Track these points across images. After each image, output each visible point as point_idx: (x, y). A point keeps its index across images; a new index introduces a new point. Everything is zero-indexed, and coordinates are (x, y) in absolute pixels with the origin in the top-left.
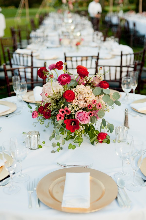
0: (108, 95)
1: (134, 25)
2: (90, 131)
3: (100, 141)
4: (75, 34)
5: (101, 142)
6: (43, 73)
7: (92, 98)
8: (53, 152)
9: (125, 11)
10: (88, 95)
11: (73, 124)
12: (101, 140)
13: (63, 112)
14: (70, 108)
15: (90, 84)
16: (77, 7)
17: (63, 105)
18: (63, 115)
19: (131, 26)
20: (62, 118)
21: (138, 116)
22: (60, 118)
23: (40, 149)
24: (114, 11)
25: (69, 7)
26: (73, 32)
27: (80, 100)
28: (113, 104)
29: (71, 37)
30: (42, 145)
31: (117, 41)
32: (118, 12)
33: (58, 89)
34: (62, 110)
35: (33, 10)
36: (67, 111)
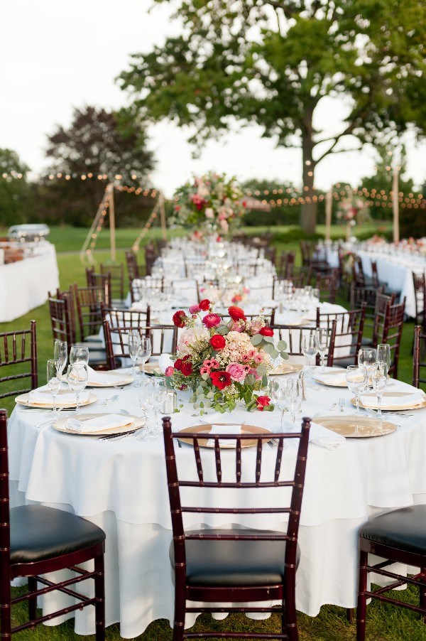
0: (271, 344)
1: (374, 267)
2: (246, 393)
3: (259, 406)
4: (230, 280)
5: (262, 409)
6: (180, 318)
7: (250, 347)
8: (194, 415)
9: (362, 238)
10: (243, 344)
11: (222, 379)
12: (261, 406)
13: (209, 364)
14: (218, 359)
15: (247, 332)
16: (239, 227)
17: (209, 356)
18: (209, 367)
19: (368, 270)
20: (208, 371)
21: (323, 389)
22: (205, 372)
23: (177, 413)
24: (334, 239)
25: (219, 226)
26: (225, 275)
27: (232, 350)
28: (277, 356)
29: (223, 285)
30: (179, 408)
31: (315, 296)
32: (345, 239)
33: (203, 336)
34: (208, 361)
35: (127, 233)
36: (215, 363)
